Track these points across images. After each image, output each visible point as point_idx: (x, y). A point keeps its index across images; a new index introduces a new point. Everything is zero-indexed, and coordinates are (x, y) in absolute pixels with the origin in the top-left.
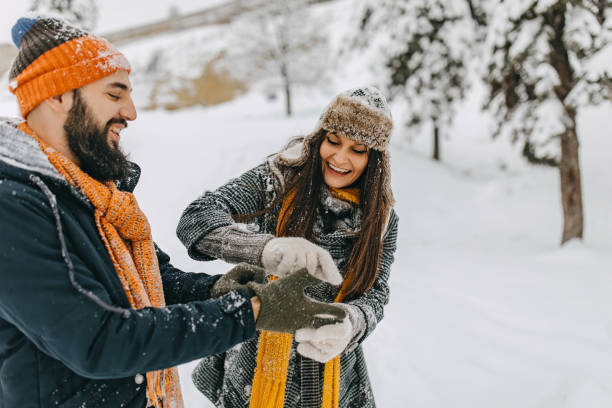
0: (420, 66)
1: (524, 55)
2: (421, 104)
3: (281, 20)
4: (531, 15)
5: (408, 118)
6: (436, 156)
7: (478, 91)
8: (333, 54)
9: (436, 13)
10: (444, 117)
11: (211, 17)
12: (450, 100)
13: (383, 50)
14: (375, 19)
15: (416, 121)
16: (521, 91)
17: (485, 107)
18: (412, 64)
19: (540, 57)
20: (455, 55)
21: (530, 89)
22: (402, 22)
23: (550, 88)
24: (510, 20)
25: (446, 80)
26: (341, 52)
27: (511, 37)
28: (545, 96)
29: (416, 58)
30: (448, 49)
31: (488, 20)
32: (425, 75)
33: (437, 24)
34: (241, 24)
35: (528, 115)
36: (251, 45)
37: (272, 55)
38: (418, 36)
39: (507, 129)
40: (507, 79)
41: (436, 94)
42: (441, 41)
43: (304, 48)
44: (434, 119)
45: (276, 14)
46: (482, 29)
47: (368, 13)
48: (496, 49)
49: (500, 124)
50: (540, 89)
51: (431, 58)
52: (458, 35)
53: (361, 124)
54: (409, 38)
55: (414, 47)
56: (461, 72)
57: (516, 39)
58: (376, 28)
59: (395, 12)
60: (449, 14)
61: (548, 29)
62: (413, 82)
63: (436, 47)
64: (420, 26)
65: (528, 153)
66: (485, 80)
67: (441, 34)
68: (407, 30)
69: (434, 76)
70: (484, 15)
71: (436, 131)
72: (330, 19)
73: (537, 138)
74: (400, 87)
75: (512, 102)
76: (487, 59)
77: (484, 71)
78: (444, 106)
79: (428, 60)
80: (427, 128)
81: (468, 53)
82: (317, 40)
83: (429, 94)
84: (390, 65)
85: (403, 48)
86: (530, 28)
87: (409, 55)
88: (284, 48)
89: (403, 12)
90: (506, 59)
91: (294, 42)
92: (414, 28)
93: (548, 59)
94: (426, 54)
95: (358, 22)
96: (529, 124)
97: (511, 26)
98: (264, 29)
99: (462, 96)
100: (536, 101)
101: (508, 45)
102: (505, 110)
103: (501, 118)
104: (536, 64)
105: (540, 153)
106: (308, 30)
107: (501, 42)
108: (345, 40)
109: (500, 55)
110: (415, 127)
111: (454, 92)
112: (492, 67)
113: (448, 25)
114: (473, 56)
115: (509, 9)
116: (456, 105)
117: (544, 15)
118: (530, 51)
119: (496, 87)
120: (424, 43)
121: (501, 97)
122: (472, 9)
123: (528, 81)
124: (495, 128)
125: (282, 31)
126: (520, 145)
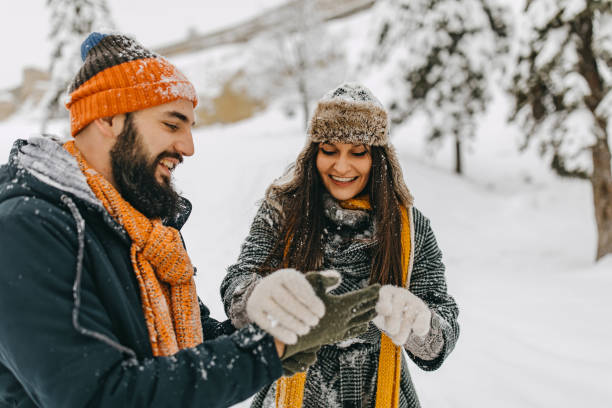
0: (439, 80)
1: (552, 65)
2: (441, 118)
3: (298, 38)
4: (556, 24)
5: (429, 132)
6: (458, 169)
7: (500, 103)
8: (351, 70)
9: (455, 26)
10: (465, 131)
11: (229, 37)
12: (471, 112)
13: (402, 65)
14: (393, 34)
15: (437, 134)
16: (548, 102)
17: (511, 119)
18: (431, 77)
19: (568, 66)
20: (476, 67)
21: (558, 101)
22: (420, 36)
23: (580, 99)
24: (535, 29)
25: (466, 92)
26: (359, 68)
27: (537, 47)
28: (574, 107)
29: (436, 71)
30: (468, 62)
31: (508, 30)
32: (445, 88)
33: (456, 37)
34: (260, 43)
35: (557, 126)
36: (269, 63)
37: (290, 72)
38: (437, 50)
39: (535, 142)
40: (533, 90)
41: (457, 107)
42: (461, 54)
43: (322, 64)
44: (456, 132)
45: (293, 31)
46: (503, 42)
47: (386, 28)
48: (521, 59)
49: (528, 137)
50: (569, 99)
51: (451, 71)
52: (478, 47)
54: (429, 52)
55: (434, 60)
56: (481, 85)
57: (541, 48)
58: (394, 43)
59: (414, 26)
60: (468, 26)
61: (576, 37)
62: (433, 95)
63: (456, 60)
64: (439, 39)
65: (557, 165)
66: (510, 91)
67: (461, 46)
68: (426, 43)
69: (455, 89)
70: (504, 27)
71: (458, 145)
72: (347, 35)
73: (567, 150)
74: (420, 100)
75: (539, 113)
76: (512, 70)
77: (508, 82)
78: (465, 119)
79: (448, 73)
80: (448, 142)
81: (488, 66)
82: (334, 57)
83: (449, 108)
84: (409, 79)
85: (420, 62)
86: (556, 37)
87: (428, 69)
88: (302, 65)
89: (421, 25)
90: (532, 69)
91: (312, 58)
92: (433, 42)
93: (578, 68)
94: (445, 67)
95: (376, 37)
96: (558, 135)
97: (536, 35)
98: (281, 47)
99: (483, 109)
100: (564, 112)
101: (534, 56)
102: (532, 122)
103: (528, 130)
104: (565, 74)
105: (570, 166)
106: (324, 47)
107: (526, 52)
108: (363, 55)
109: (525, 68)
110: (436, 140)
111: (475, 104)
112: (517, 78)
113: (467, 38)
114: (494, 68)
115: (533, 18)
116: (478, 118)
117: (572, 23)
118: (558, 61)
119: (521, 99)
120: (444, 56)
121: (527, 109)
122: (492, 21)
123: (554, 92)
124: (522, 140)
125: (300, 48)
126: (549, 158)
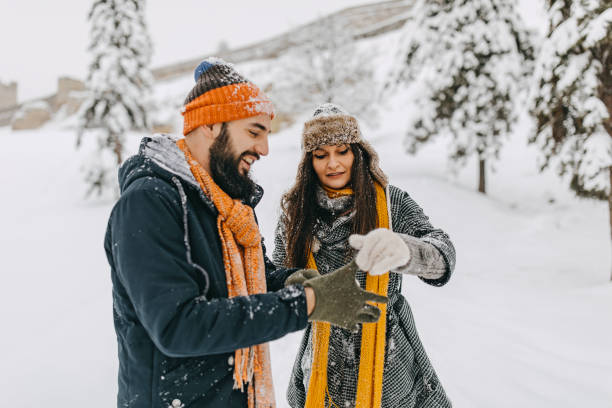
0: (466, 99)
1: (572, 89)
2: (466, 137)
3: (327, 55)
4: (577, 49)
5: (453, 151)
6: (482, 188)
7: (526, 125)
8: (379, 88)
9: (482, 48)
10: (491, 150)
11: (259, 52)
12: (496, 133)
13: (429, 84)
14: (420, 54)
15: (461, 153)
16: (568, 124)
17: (533, 140)
18: (457, 98)
19: (588, 90)
20: (502, 88)
21: (578, 123)
22: (448, 56)
23: (598, 121)
24: (557, 54)
25: (492, 113)
26: (387, 86)
27: (557, 72)
28: (593, 129)
29: (463, 91)
30: (496, 83)
31: (535, 55)
32: (471, 108)
33: (483, 58)
34: (288, 59)
35: (577, 148)
36: (297, 79)
37: (319, 88)
38: (463, 70)
39: (555, 162)
40: (554, 113)
41: (482, 127)
42: (488, 75)
43: (349, 81)
44: (480, 152)
45: (323, 48)
46: (529, 63)
47: (414, 49)
48: (543, 83)
49: (548, 157)
50: (588, 122)
51: (477, 91)
52: (503, 70)
53: (331, 130)
54: (455, 72)
55: (460, 81)
56: (508, 105)
57: (564, 72)
58: (423, 62)
59: (442, 46)
60: (495, 48)
61: (596, 63)
62: (458, 114)
63: (482, 79)
64: (465, 61)
65: (576, 185)
66: (531, 113)
67: (488, 68)
68: (453, 64)
69: (479, 109)
70: (531, 49)
71: (482, 164)
72: (376, 53)
73: (586, 170)
74: (445, 120)
75: (559, 135)
76: (535, 92)
77: (531, 104)
78: (490, 139)
79: (474, 94)
80: (473, 160)
81: (514, 87)
82: (363, 74)
83: (473, 127)
84: (435, 99)
85: (449, 82)
86: (577, 63)
87: (455, 88)
88: (330, 81)
89: (449, 47)
90: (553, 90)
91: (340, 75)
92: (459, 63)
93: (596, 93)
94: (470, 87)
95: (403, 57)
96: (578, 156)
97: (558, 60)
98: (311, 63)
99: (508, 129)
100: (585, 135)
101: (555, 79)
102: (552, 143)
103: (548, 150)
104: (584, 98)
105: (588, 186)
106: (354, 63)
107: (548, 76)
108: (391, 74)
109: (547, 89)
110: (461, 160)
111: (500, 125)
112: (539, 100)
113: (494, 59)
114: (520, 90)
115: (555, 44)
116: (503, 137)
117: (593, 50)
118: (577, 84)
119: (543, 120)
120: (470, 76)
121: (548, 130)
122: (518, 43)
123: (575, 114)
124: (543, 161)
125: (329, 65)
126: (568, 178)
